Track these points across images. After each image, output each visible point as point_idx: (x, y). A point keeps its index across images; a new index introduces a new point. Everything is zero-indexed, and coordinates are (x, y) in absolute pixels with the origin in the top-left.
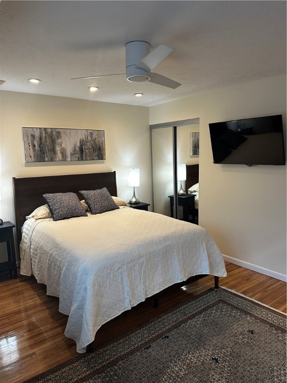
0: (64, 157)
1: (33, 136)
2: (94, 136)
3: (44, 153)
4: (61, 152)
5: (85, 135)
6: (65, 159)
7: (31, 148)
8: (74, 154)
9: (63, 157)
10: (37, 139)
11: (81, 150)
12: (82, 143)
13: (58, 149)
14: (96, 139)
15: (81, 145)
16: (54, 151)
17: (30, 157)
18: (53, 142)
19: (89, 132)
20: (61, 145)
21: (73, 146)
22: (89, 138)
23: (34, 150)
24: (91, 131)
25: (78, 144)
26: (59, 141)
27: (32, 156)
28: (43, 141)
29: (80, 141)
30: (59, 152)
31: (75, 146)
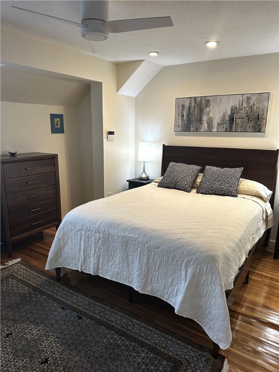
0: (210, 127)
1: (183, 106)
2: (252, 102)
3: (190, 123)
4: (207, 122)
5: (240, 101)
6: (211, 129)
7: (180, 118)
8: (221, 124)
9: (208, 127)
10: (186, 109)
11: (232, 119)
12: (234, 111)
13: (205, 118)
14: (254, 105)
15: (233, 113)
16: (200, 120)
17: (179, 126)
18: (201, 111)
19: (245, 96)
20: (208, 114)
21: (221, 115)
22: (245, 105)
23: (182, 120)
24: (248, 96)
25: (229, 112)
26: (208, 109)
27: (180, 126)
28: (191, 111)
29: (232, 109)
30: (205, 122)
31: (224, 115)
